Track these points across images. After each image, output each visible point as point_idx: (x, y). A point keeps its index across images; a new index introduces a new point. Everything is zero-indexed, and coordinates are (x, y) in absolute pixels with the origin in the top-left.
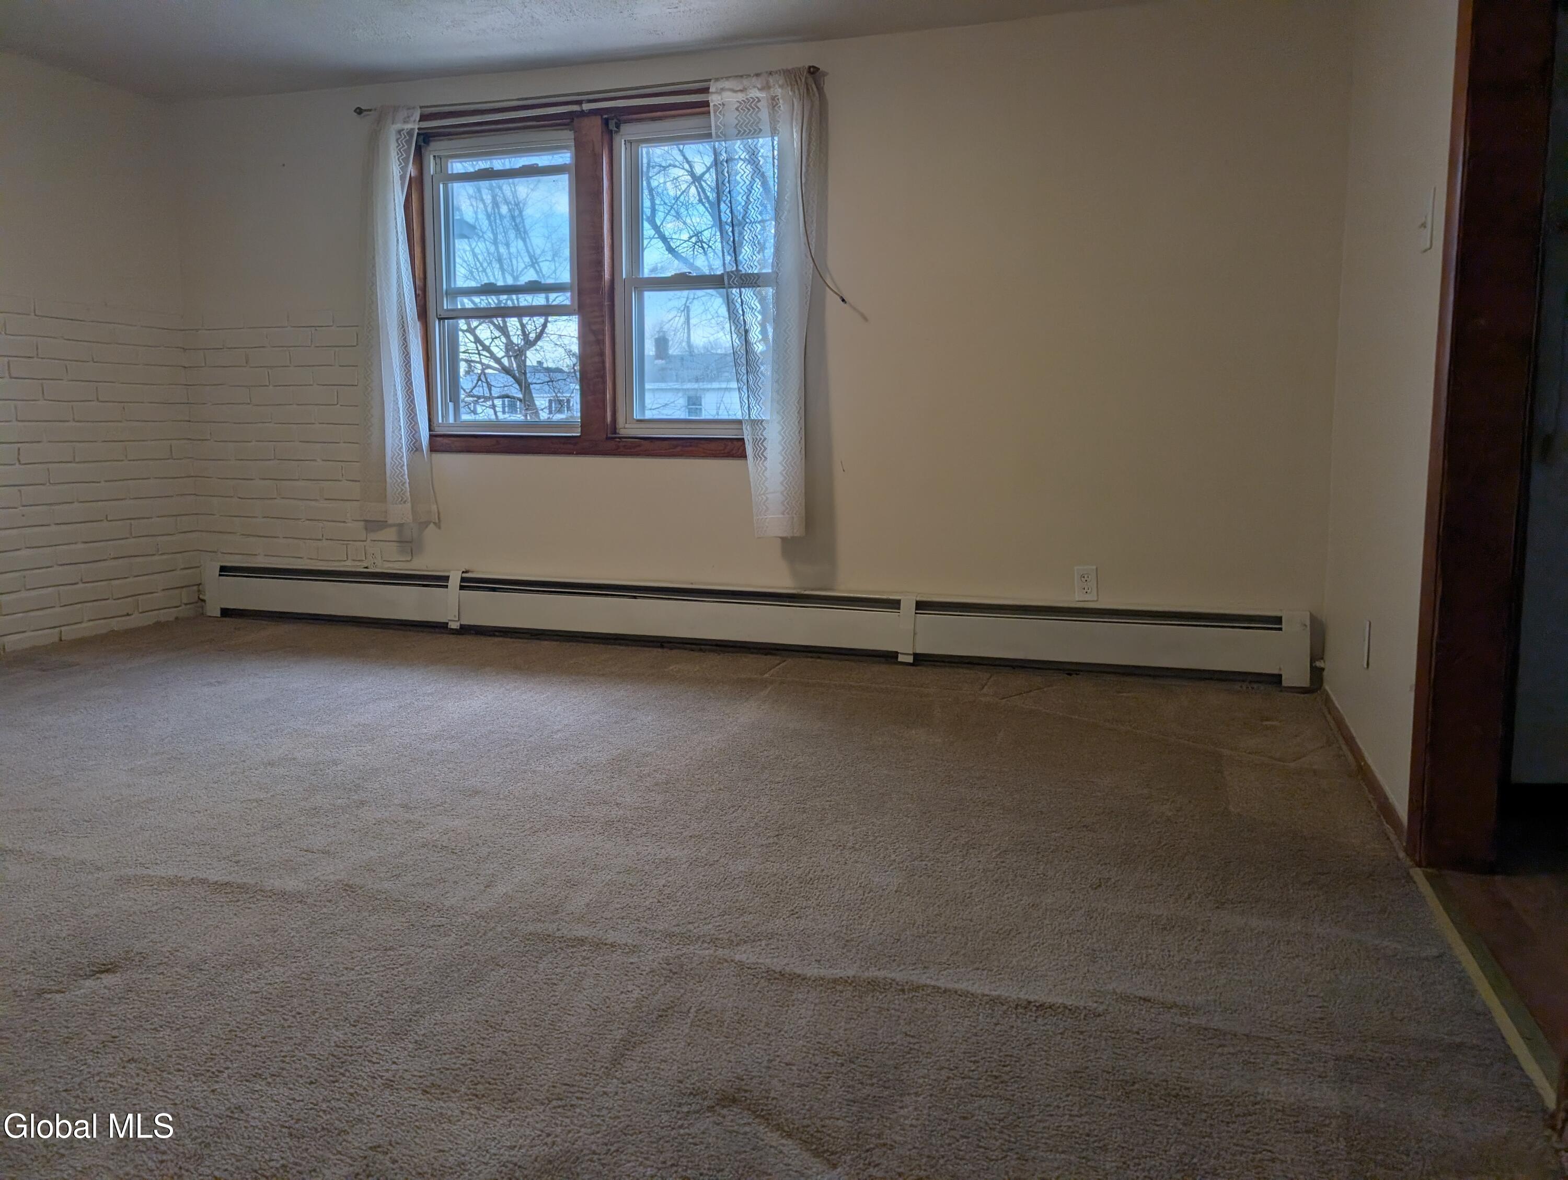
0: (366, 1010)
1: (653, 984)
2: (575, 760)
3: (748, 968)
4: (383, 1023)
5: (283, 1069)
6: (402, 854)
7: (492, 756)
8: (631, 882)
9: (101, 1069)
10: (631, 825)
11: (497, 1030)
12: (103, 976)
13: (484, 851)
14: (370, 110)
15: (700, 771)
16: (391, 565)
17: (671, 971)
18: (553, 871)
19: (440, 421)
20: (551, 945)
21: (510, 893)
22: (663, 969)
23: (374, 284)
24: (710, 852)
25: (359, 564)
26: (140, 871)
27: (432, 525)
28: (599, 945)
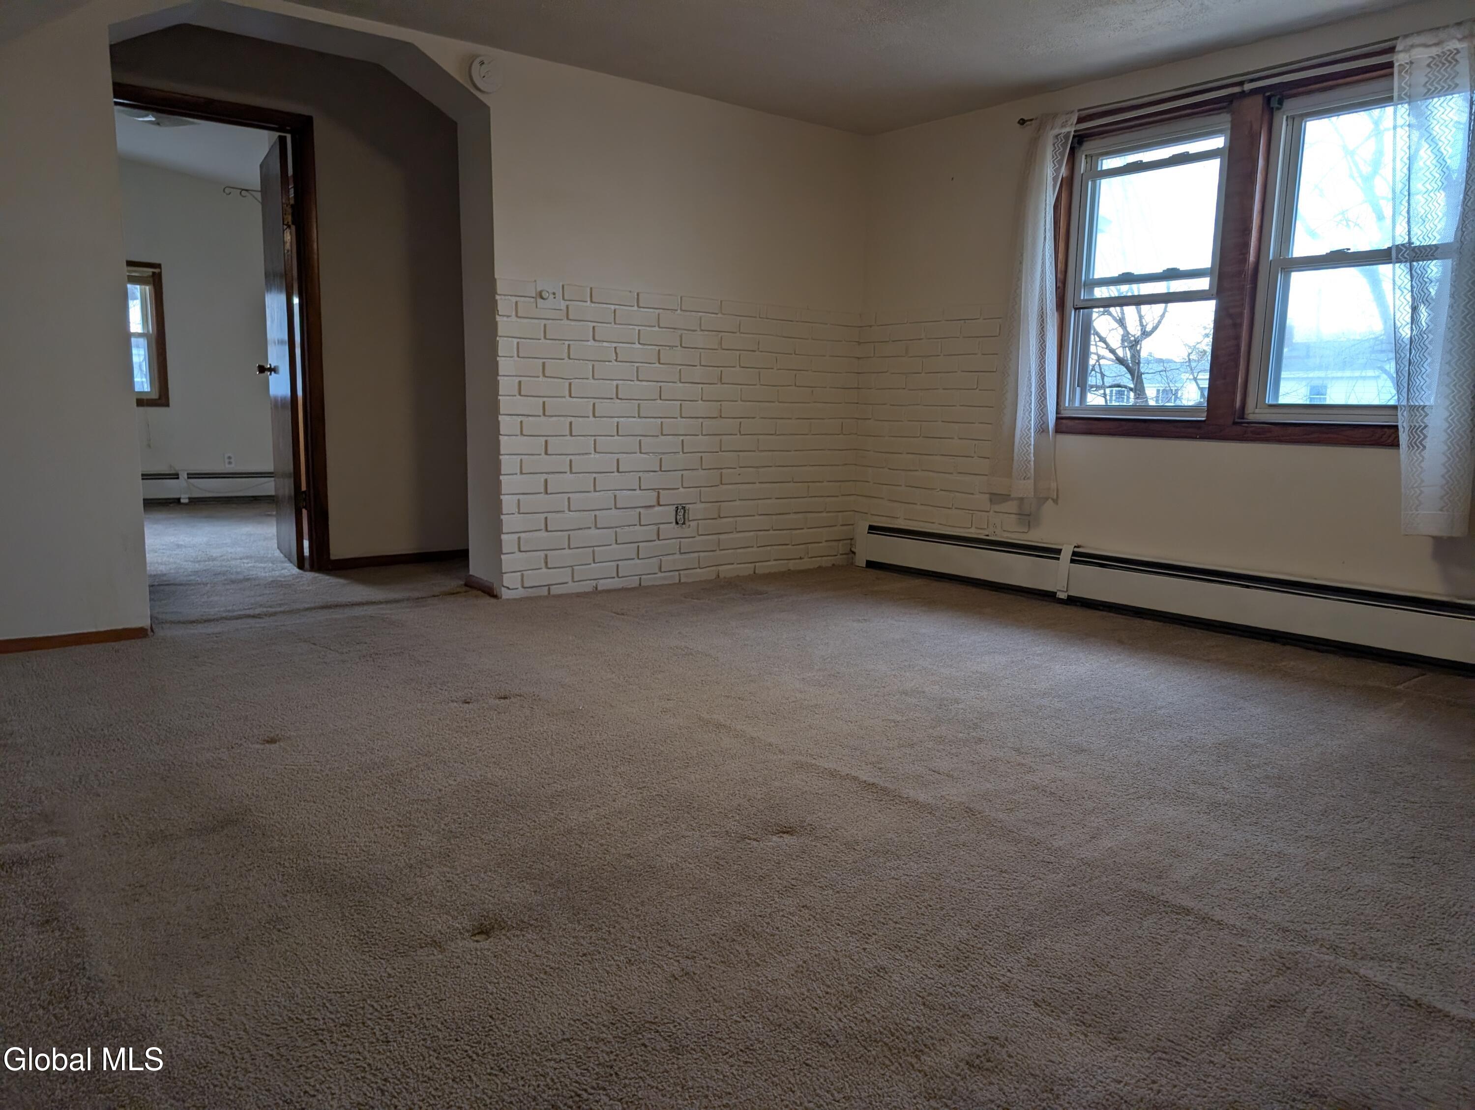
0: (984, 918)
1: (1264, 972)
2: (1180, 738)
3: (1376, 986)
4: (1000, 934)
5: (918, 948)
6: (1015, 792)
7: (1097, 719)
8: (1239, 866)
9: (784, 907)
10: (1238, 811)
11: (1103, 970)
12: (785, 835)
13: (1090, 805)
14: (1031, 120)
15: (1317, 773)
16: (1009, 535)
17: (1284, 964)
18: (1157, 838)
19: (1067, 405)
20: (1155, 906)
21: (1115, 848)
22: (1275, 960)
23: (1019, 279)
24: (1329, 857)
25: (981, 531)
26: (810, 760)
27: (1050, 501)
28: (1205, 919)
